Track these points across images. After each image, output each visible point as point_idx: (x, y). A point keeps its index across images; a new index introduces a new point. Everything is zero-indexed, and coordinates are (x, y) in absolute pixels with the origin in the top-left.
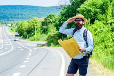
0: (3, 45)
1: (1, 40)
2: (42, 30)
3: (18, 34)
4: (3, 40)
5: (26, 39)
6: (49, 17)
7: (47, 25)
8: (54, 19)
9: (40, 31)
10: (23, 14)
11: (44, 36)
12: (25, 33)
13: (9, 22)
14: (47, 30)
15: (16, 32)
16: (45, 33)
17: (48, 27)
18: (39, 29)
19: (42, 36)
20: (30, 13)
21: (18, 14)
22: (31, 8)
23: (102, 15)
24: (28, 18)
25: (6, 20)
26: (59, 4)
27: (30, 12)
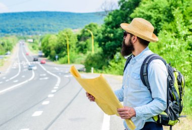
0: (20, 70)
1: (18, 62)
2: (78, 47)
3: (43, 54)
4: (19, 64)
5: (54, 61)
6: (89, 28)
7: (85, 39)
8: (95, 31)
9: (75, 50)
10: (51, 23)
11: (81, 57)
12: (53, 52)
13: (30, 36)
14: (86, 47)
15: (39, 51)
16: (82, 52)
17: (87, 43)
18: (74, 46)
19: (77, 56)
20: (61, 22)
21: (44, 25)
22: (61, 14)
23: (169, 23)
24: (58, 31)
25: (26, 33)
26: (102, 8)
27: (60, 20)
